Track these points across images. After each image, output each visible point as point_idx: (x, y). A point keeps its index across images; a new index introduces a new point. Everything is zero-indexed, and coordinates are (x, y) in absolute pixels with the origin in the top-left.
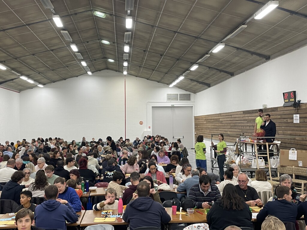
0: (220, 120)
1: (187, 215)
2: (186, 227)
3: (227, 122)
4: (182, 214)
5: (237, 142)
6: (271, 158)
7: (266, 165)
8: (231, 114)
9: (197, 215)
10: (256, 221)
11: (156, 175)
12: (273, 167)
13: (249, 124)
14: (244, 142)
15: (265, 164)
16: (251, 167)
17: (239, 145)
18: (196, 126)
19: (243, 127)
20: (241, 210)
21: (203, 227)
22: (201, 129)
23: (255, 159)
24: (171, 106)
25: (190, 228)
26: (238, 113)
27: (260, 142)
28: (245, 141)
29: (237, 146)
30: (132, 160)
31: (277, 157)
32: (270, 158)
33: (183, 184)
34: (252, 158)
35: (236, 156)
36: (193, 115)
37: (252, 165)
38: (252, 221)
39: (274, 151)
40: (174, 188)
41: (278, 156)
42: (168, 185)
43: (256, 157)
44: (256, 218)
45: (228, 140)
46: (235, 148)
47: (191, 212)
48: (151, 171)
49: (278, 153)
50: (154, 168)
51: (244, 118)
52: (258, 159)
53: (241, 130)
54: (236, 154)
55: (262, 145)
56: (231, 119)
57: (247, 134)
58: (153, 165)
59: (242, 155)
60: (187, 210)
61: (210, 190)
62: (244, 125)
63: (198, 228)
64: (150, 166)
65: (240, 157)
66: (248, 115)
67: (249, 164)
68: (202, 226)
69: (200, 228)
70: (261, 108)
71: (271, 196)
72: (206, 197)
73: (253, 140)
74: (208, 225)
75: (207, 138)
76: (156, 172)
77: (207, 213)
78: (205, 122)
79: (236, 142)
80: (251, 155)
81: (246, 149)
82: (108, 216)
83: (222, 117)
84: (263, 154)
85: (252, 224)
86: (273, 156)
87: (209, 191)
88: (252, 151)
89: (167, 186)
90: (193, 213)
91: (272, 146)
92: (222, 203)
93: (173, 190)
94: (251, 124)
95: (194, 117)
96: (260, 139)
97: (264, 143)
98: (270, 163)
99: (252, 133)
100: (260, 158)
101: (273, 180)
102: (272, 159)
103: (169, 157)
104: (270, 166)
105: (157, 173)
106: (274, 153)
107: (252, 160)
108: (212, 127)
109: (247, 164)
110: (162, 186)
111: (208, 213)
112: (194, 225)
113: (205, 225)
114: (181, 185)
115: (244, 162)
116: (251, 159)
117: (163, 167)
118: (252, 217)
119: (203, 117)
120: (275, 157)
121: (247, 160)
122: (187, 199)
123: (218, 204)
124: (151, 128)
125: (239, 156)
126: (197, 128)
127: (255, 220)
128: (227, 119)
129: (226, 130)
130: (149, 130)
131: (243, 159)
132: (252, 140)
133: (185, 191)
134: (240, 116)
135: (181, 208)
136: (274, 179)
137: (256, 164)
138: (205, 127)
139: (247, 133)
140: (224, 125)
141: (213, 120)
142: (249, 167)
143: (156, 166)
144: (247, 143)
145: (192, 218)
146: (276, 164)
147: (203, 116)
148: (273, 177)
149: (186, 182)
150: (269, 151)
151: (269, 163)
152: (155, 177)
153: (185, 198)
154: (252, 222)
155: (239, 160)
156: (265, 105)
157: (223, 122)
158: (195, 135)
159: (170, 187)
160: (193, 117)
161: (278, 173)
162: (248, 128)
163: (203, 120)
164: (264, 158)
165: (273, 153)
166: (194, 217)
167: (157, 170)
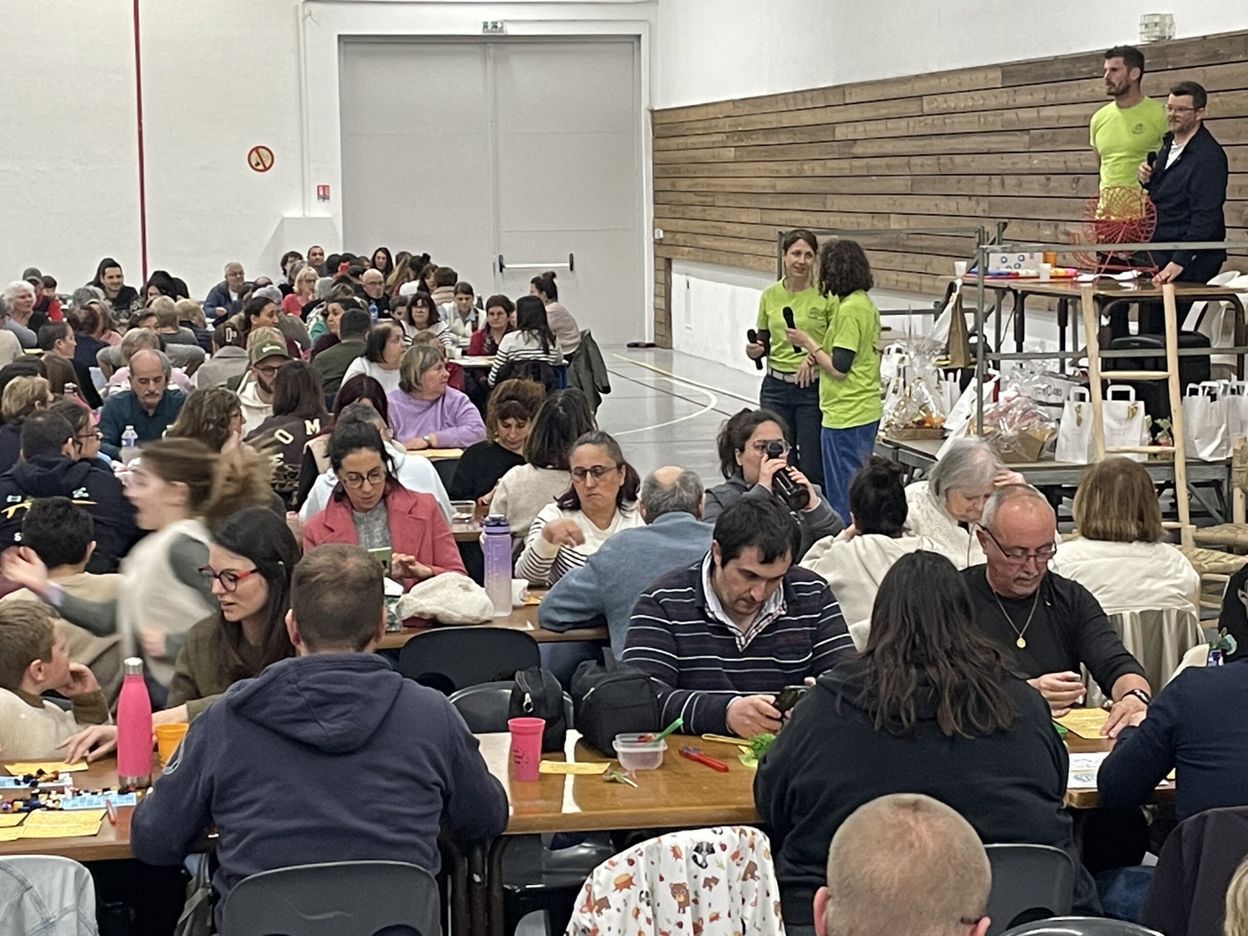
0: (841, 132)
1: (614, 781)
2: (615, 859)
3: (889, 147)
4: (578, 777)
5: (959, 282)
6: (1194, 392)
7: (1155, 443)
8: (919, 88)
9: (687, 775)
10: (1093, 806)
11: (384, 516)
12: (1205, 454)
13: (1042, 156)
14: (1006, 283)
15: (1147, 435)
16: (1052, 459)
17: (969, 311)
18: (666, 184)
19: (1003, 184)
20: (999, 732)
21: (729, 852)
22: (704, 205)
23: (1082, 397)
24: (479, 31)
25: (641, 861)
26: (966, 77)
27: (1116, 285)
28: (1016, 276)
29: (959, 312)
30: (209, 422)
31: (1235, 382)
32: (1183, 394)
33: (582, 577)
34: (1057, 392)
35: (951, 385)
36: (645, 103)
37: (1062, 441)
38: (1066, 801)
39: (1215, 345)
40: (515, 608)
41: (1241, 378)
42: (474, 585)
43: (1087, 386)
44: (1093, 784)
45: (893, 276)
46: (941, 328)
47: (647, 759)
48: (352, 488)
49: (1241, 358)
50: (373, 473)
51: (1010, 115)
52: (1104, 397)
53: (984, 204)
54: (946, 372)
55: (1134, 299)
56: (917, 127)
57: (1030, 231)
58: (360, 446)
59: (991, 377)
60: (619, 746)
61: (775, 608)
62: (1007, 163)
63: (700, 859)
64: (343, 456)
65: (979, 390)
66: (1039, 94)
67: (1038, 435)
68: (724, 847)
69: (710, 858)
70: (1135, 39)
71: (1190, 640)
72: (749, 651)
73: (1071, 271)
74: (763, 842)
75: (743, 267)
76: (385, 496)
77: (754, 764)
78: (730, 153)
79: (952, 288)
80: (1052, 374)
81: (1019, 337)
82: (43, 799)
83: (855, 113)
84: (1139, 364)
85: (1067, 826)
86: (1208, 379)
87: (772, 610)
88: (1063, 347)
89: (466, 589)
90: (662, 767)
91: (1198, 306)
92: (868, 686)
93: (510, 619)
94: (1056, 162)
95: (652, 112)
96: (1118, 264)
97: (1144, 286)
98: (1186, 425)
99: (1062, 227)
100: (1117, 396)
101: (1200, 543)
102: (1201, 399)
103: (473, 400)
104: (1185, 446)
105: (397, 501)
106: (1215, 359)
107: (1062, 405)
108: (782, 185)
109: (1024, 438)
110: (433, 589)
111: (763, 761)
112: (667, 839)
113: (747, 839)
114: (573, 581)
115: (1004, 425)
116: (1053, 399)
117: (434, 463)
118: (1071, 776)
119: (712, 112)
120: (1217, 385)
121: (1025, 411)
122: (614, 669)
123: (835, 694)
124: (336, 193)
125: (974, 382)
126: (671, 197)
127: (1086, 796)
128: (890, 124)
129: (882, 204)
130: (320, 210)
131: (996, 399)
132: (1061, 271)
133: (600, 620)
134: (979, 100)
135: (573, 736)
136: (1206, 533)
137: (1086, 439)
138: (730, 184)
139: (1027, 225)
140: (869, 168)
141: (784, 138)
142: (1040, 460)
143: (386, 457)
144: (1025, 294)
145: (651, 800)
146: (1227, 432)
147: (717, 109)
148: (1200, 526)
149: (604, 559)
150: (1180, 345)
151: (1176, 430)
152: (378, 529)
153: (601, 663)
154: (1070, 810)
155: (974, 414)
156: (1163, 17)
157: (858, 150)
158: (658, 243)
159: (487, 599)
160: (645, 120)
161: (1237, 493)
162: (1035, 185)
163: (715, 138)
164: (1144, 390)
165: (1207, 357)
166: (663, 788)
167: (392, 481)
